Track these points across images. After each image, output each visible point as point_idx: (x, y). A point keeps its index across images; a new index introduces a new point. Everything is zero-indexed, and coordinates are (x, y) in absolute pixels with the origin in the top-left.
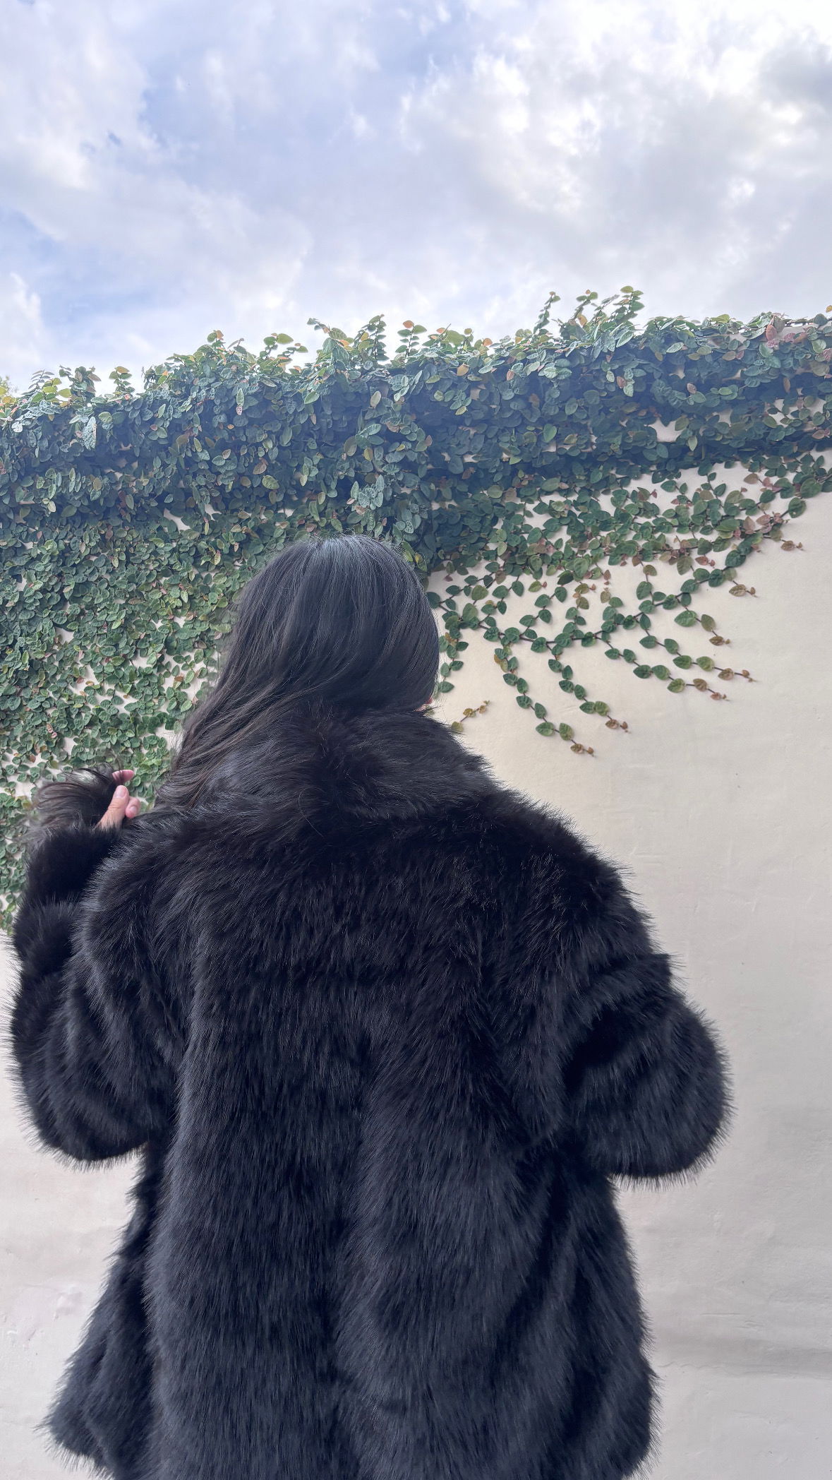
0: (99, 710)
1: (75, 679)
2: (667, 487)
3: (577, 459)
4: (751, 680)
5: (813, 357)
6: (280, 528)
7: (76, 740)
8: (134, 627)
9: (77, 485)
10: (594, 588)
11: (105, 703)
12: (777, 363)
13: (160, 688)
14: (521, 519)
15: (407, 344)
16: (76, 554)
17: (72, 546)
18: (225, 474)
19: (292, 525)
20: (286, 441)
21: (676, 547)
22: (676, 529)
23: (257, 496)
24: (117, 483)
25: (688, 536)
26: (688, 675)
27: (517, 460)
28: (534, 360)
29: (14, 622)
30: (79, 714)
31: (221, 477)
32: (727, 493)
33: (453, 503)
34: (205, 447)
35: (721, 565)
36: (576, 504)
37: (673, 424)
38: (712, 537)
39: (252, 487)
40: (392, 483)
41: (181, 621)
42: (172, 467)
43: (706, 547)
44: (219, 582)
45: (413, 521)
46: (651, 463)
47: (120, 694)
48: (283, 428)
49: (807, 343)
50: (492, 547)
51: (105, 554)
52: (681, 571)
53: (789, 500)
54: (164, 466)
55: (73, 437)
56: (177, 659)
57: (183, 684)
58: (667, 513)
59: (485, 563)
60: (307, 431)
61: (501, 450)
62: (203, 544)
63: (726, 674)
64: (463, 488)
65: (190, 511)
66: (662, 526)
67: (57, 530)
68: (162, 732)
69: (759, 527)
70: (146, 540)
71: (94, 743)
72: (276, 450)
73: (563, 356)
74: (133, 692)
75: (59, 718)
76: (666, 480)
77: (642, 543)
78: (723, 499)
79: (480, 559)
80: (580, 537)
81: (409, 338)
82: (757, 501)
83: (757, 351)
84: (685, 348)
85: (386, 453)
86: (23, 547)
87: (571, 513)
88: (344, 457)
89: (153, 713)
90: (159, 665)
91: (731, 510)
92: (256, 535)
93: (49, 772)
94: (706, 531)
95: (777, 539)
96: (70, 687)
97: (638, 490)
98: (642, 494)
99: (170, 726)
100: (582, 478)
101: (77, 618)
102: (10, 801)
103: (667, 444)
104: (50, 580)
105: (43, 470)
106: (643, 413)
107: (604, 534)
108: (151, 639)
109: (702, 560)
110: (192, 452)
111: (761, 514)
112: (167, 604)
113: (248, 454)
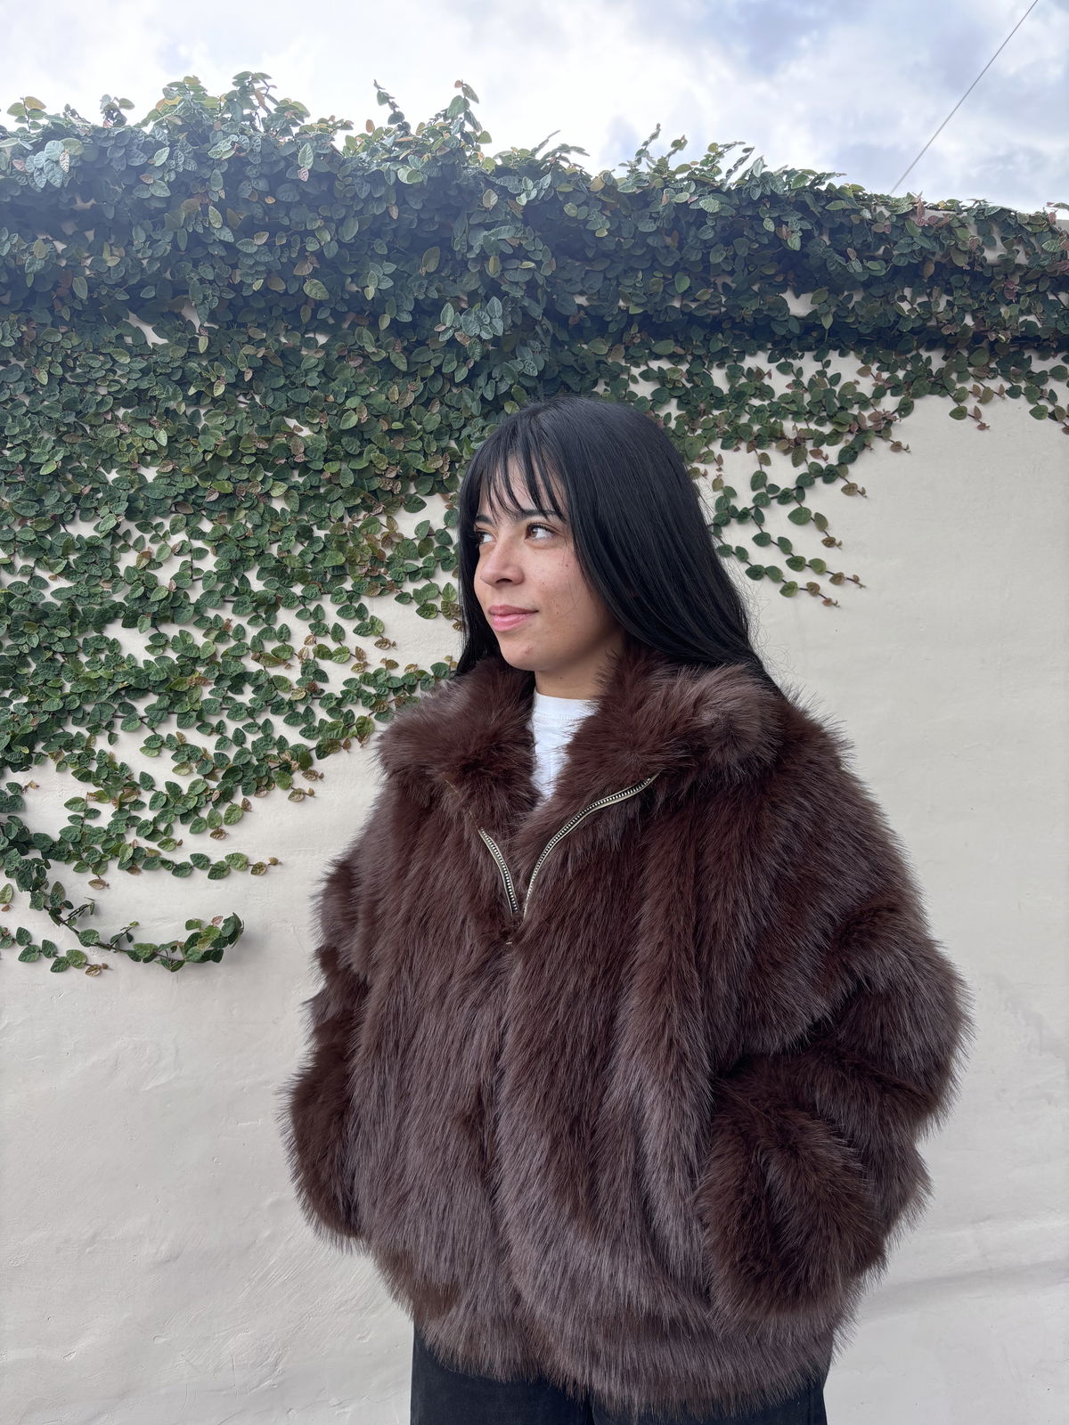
0: (8, 596)
2: (784, 369)
3: (701, 322)
4: (861, 586)
6: (311, 357)
10: (705, 475)
11: (18, 586)
12: (923, 244)
13: (114, 568)
14: (627, 384)
18: (251, 267)
20: (349, 235)
21: (791, 435)
22: (790, 416)
24: (59, 257)
25: (802, 426)
26: (802, 578)
27: (637, 312)
32: (842, 383)
34: (226, 222)
35: (834, 461)
36: (687, 374)
38: (827, 429)
39: (286, 291)
40: (513, 309)
41: (150, 474)
44: (213, 422)
46: (771, 339)
47: (43, 573)
48: (345, 217)
49: (949, 229)
52: (796, 464)
53: (899, 398)
56: (143, 527)
57: (153, 563)
58: (783, 397)
62: (193, 366)
63: (837, 579)
66: (778, 411)
68: (115, 631)
69: (871, 423)
74: (67, 572)
76: (783, 360)
77: (756, 428)
80: (692, 414)
82: (869, 395)
83: (903, 227)
87: (681, 384)
88: (423, 271)
89: (101, 604)
90: (114, 534)
91: (845, 403)
94: (820, 422)
95: (887, 438)
97: (754, 369)
98: (757, 374)
99: (130, 622)
100: (700, 345)
103: (797, 318)
106: (780, 278)
107: (716, 413)
108: (100, 495)
109: (817, 453)
110: (204, 227)
111: (871, 411)
112: (130, 446)
113: (288, 245)
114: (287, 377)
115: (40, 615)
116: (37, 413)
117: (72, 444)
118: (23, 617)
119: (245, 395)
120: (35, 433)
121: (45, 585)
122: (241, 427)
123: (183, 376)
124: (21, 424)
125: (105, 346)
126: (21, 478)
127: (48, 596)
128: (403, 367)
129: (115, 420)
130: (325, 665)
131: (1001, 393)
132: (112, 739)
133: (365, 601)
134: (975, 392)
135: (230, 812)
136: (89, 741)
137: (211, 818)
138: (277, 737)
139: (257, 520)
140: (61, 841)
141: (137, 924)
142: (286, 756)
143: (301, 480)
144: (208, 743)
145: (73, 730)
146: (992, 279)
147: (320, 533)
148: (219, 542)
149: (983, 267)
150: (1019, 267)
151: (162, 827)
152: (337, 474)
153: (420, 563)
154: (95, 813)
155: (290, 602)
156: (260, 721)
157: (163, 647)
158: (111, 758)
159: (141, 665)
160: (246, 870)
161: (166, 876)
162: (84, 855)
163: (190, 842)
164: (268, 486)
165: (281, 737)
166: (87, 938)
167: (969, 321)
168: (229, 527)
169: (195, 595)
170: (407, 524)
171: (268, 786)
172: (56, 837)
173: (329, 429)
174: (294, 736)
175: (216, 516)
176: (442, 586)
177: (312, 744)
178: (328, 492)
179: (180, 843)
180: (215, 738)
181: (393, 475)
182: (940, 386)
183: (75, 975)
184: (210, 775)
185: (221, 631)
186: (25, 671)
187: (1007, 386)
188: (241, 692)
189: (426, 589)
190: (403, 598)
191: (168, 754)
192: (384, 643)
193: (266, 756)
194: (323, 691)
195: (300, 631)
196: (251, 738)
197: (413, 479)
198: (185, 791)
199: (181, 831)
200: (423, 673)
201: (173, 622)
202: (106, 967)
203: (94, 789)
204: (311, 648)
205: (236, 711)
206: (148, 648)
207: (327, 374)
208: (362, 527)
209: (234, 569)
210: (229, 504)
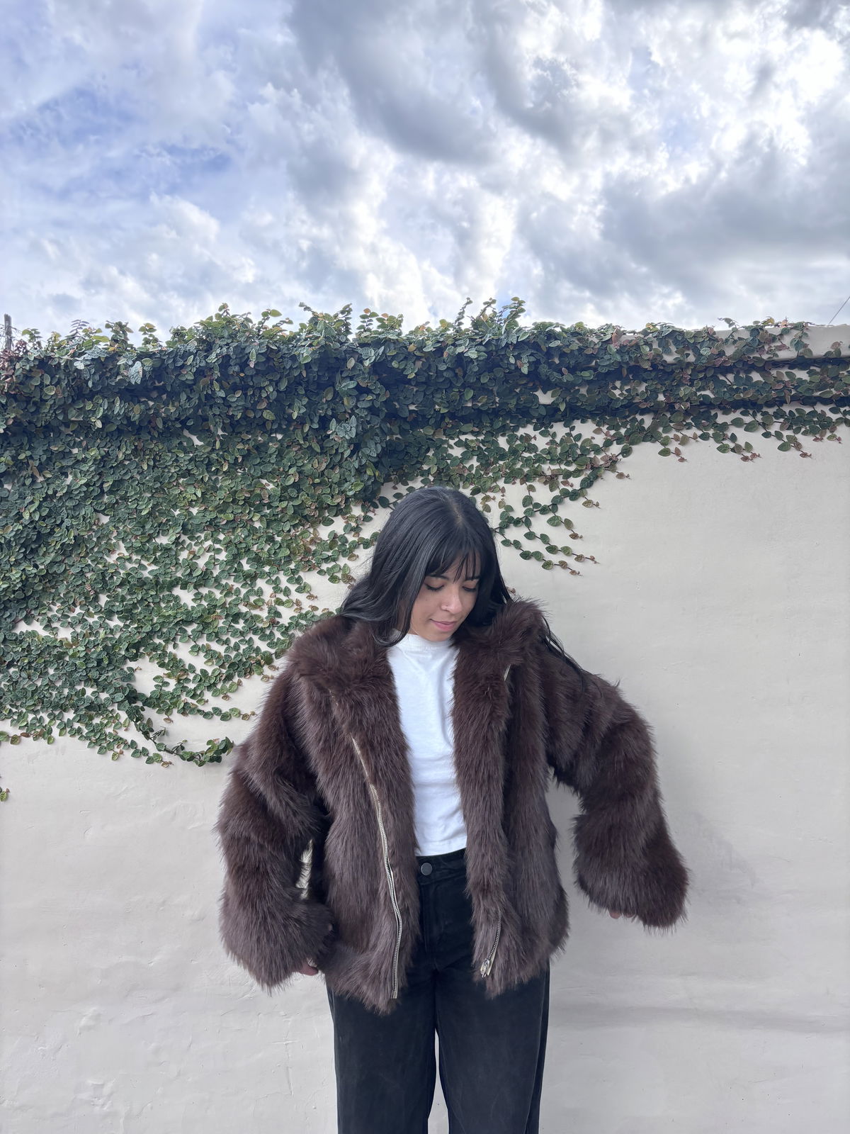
0: (128, 574)
1: (109, 551)
2: (544, 434)
3: (486, 412)
4: (596, 562)
5: (641, 356)
6: (273, 447)
7: (108, 596)
8: (157, 514)
9: (121, 409)
10: (494, 499)
11: (133, 569)
12: (619, 358)
13: (177, 559)
14: (446, 450)
15: (365, 324)
16: (113, 459)
17: (110, 452)
18: (235, 407)
19: (282, 445)
20: (283, 387)
21: (549, 473)
22: (548, 461)
23: (257, 424)
24: (150, 409)
25: (556, 467)
26: (555, 558)
27: (446, 411)
28: (461, 345)
29: (61, 507)
30: (112, 577)
31: (231, 409)
32: (582, 439)
33: (399, 436)
34: (222, 388)
35: (577, 487)
36: (483, 442)
37: (549, 393)
38: (572, 468)
39: (255, 417)
40: (362, 422)
41: (194, 511)
42: (195, 401)
43: (568, 475)
44: (225, 483)
45: (376, 448)
46: (534, 418)
47: (144, 563)
48: (280, 378)
49: (637, 346)
50: (425, 467)
51: (137, 460)
52: (552, 490)
53: (622, 446)
54: (189, 399)
55: (118, 374)
56: (191, 538)
57: (195, 556)
58: (543, 451)
59: (420, 478)
60: (298, 381)
61: (435, 403)
62: (214, 456)
63: (580, 558)
64: (407, 427)
65: (204, 432)
66: (540, 459)
67: (99, 441)
68: (177, 591)
69: (602, 463)
70: (169, 451)
71: (123, 599)
72: (275, 393)
73: (481, 344)
74: (155, 562)
75: (95, 579)
76: (543, 429)
77: (526, 470)
78: (579, 443)
79: (417, 476)
80: (486, 465)
81: (366, 320)
82: (601, 446)
83: (606, 349)
84: (561, 345)
85: (358, 400)
86: (70, 452)
87: (479, 447)
88: (324, 400)
89: (171, 578)
90: (177, 542)
91: (585, 451)
92: (255, 451)
93: (87, 620)
94: (568, 464)
95: (614, 471)
96: (105, 557)
97: (524, 435)
98: (527, 438)
99: (184, 587)
100: (488, 425)
101: (112, 506)
102: (53, 642)
103: (545, 406)
104: (93, 477)
105: (91, 396)
106: (531, 385)
107: (501, 463)
108: (171, 523)
109: (565, 483)
110: (212, 390)
111: (603, 454)
112: (184, 498)
113: (253, 395)
114: (261, 458)
115: (142, 583)
116: (143, 484)
117: (158, 498)
118: (135, 584)
119: (240, 469)
120: (141, 494)
121: (145, 568)
122: (237, 487)
123: (209, 461)
124: (135, 489)
125: (173, 449)
126: (135, 516)
127: (146, 574)
128: (319, 451)
129: (178, 485)
130: (281, 609)
131: (695, 437)
132: (175, 646)
133: (301, 574)
134: (676, 438)
135: (231, 686)
136: (164, 647)
137: (222, 689)
138: (255, 647)
139: (246, 533)
140: (151, 698)
141: (186, 741)
142: (259, 658)
143: (268, 511)
144: (221, 649)
145: (157, 641)
146: (673, 372)
147: (278, 539)
148: (228, 545)
149: (664, 366)
150: (689, 364)
151: (198, 692)
152: (286, 507)
153: (330, 553)
154: (167, 684)
155: (262, 575)
156: (247, 638)
157: (200, 599)
158: (175, 656)
159: (190, 609)
160: (239, 717)
161: (201, 717)
162: (162, 705)
163: (212, 701)
164: (251, 516)
165: (257, 647)
166: (159, 747)
167: (661, 398)
168: (233, 537)
169: (216, 572)
170: (324, 533)
171: (250, 673)
172: (148, 695)
173: (281, 485)
174: (264, 647)
175: (226, 532)
176: (342, 565)
177: (273, 651)
178: (282, 517)
179: (207, 701)
180: (225, 646)
181: (314, 508)
182: (650, 436)
183: (156, 765)
184: (222, 666)
185: (228, 591)
186: (136, 611)
187: (699, 433)
188: (237, 623)
189: (333, 567)
190: (321, 572)
191: (202, 654)
192: (311, 597)
193: (250, 657)
194: (278, 622)
195: (268, 590)
196: (243, 647)
197: (326, 508)
198: (210, 675)
199: (208, 695)
200: (332, 613)
201: (205, 586)
202: (171, 763)
203: (166, 672)
204: (273, 599)
205: (236, 633)
206: (193, 600)
207: (280, 454)
208: (300, 535)
209: (234, 559)
210: (232, 525)
